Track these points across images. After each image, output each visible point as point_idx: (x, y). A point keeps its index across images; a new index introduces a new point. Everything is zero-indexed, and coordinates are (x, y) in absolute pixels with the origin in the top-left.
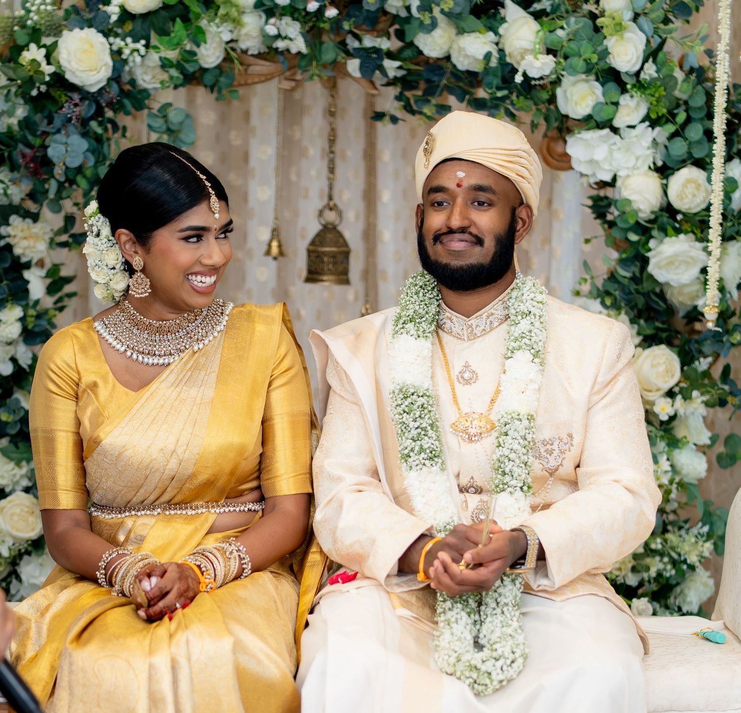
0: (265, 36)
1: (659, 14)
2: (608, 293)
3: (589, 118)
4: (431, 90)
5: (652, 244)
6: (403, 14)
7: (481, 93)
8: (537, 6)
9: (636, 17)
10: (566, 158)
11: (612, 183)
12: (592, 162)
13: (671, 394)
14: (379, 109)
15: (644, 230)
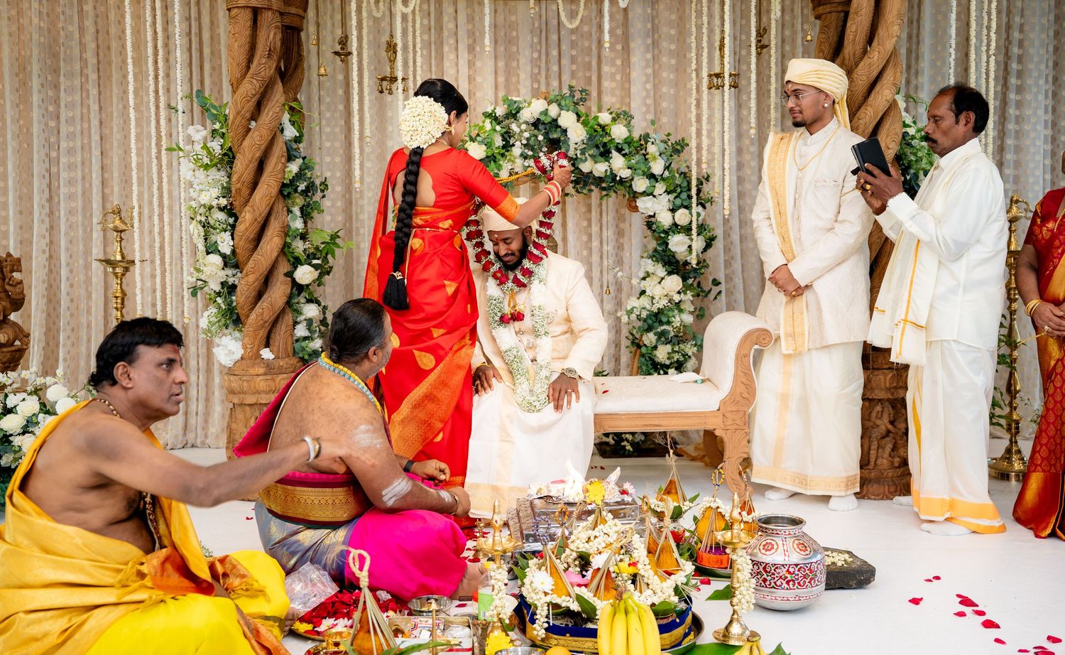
0: (524, 166)
1: (669, 153)
2: (654, 256)
3: (644, 192)
4: (585, 184)
5: (670, 237)
6: (574, 157)
7: (604, 185)
8: (623, 152)
9: (660, 155)
10: (637, 207)
11: (654, 216)
12: (646, 208)
13: (679, 292)
14: (566, 192)
15: (666, 232)
